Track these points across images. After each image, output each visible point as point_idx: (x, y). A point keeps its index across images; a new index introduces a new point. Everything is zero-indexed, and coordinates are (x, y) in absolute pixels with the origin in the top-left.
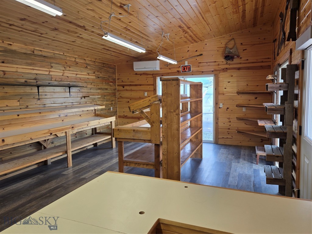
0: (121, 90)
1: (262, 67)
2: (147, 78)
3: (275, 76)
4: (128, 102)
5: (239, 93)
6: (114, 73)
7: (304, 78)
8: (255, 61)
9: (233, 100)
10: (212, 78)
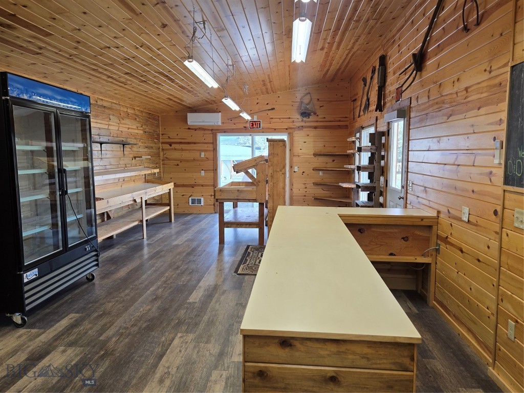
0: (167, 150)
1: (339, 127)
2: (204, 134)
3: (357, 138)
4: (178, 165)
5: (315, 155)
6: (158, 126)
7: (389, 143)
8: (333, 119)
9: (309, 163)
10: (286, 137)
